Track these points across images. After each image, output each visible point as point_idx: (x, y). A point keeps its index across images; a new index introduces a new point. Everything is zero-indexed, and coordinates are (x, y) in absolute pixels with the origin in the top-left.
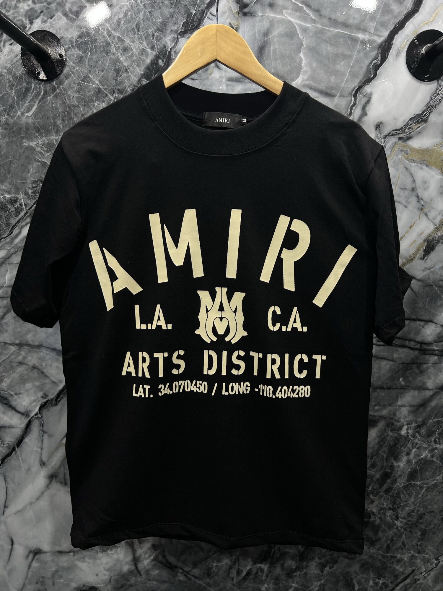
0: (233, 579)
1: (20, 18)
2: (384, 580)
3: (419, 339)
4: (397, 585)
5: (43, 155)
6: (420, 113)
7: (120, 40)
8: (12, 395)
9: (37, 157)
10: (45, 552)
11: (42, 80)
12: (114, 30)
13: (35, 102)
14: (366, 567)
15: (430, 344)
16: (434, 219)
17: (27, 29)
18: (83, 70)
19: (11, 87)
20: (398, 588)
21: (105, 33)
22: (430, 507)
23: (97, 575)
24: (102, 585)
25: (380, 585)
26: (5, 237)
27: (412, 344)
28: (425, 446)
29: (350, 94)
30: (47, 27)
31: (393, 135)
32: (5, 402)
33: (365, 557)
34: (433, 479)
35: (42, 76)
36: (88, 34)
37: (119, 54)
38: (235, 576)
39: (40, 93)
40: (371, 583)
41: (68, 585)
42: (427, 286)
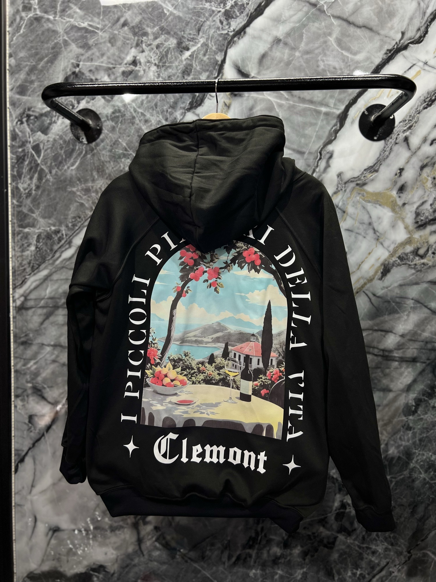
0: (224, 563)
1: (71, 99)
2: (361, 570)
3: (382, 347)
4: (374, 577)
5: (81, 197)
6: (372, 165)
7: (142, 114)
8: (44, 388)
9: (77, 199)
10: (63, 530)
11: (84, 144)
12: (139, 107)
13: (78, 159)
14: (344, 556)
15: (391, 351)
16: (389, 247)
17: (75, 107)
18: (115, 136)
19: (61, 148)
20: (375, 580)
21: (132, 110)
22: (399, 500)
23: (106, 554)
24: (110, 564)
25: (358, 576)
26: (49, 260)
27: (376, 351)
28: (392, 442)
29: (317, 151)
30: (90, 106)
31: (352, 182)
32: (39, 393)
33: (343, 547)
34: (400, 474)
35: (85, 141)
36: (119, 111)
37: (141, 125)
38: (227, 560)
39: (82, 152)
40: (349, 574)
41: (80, 562)
42: (386, 302)
